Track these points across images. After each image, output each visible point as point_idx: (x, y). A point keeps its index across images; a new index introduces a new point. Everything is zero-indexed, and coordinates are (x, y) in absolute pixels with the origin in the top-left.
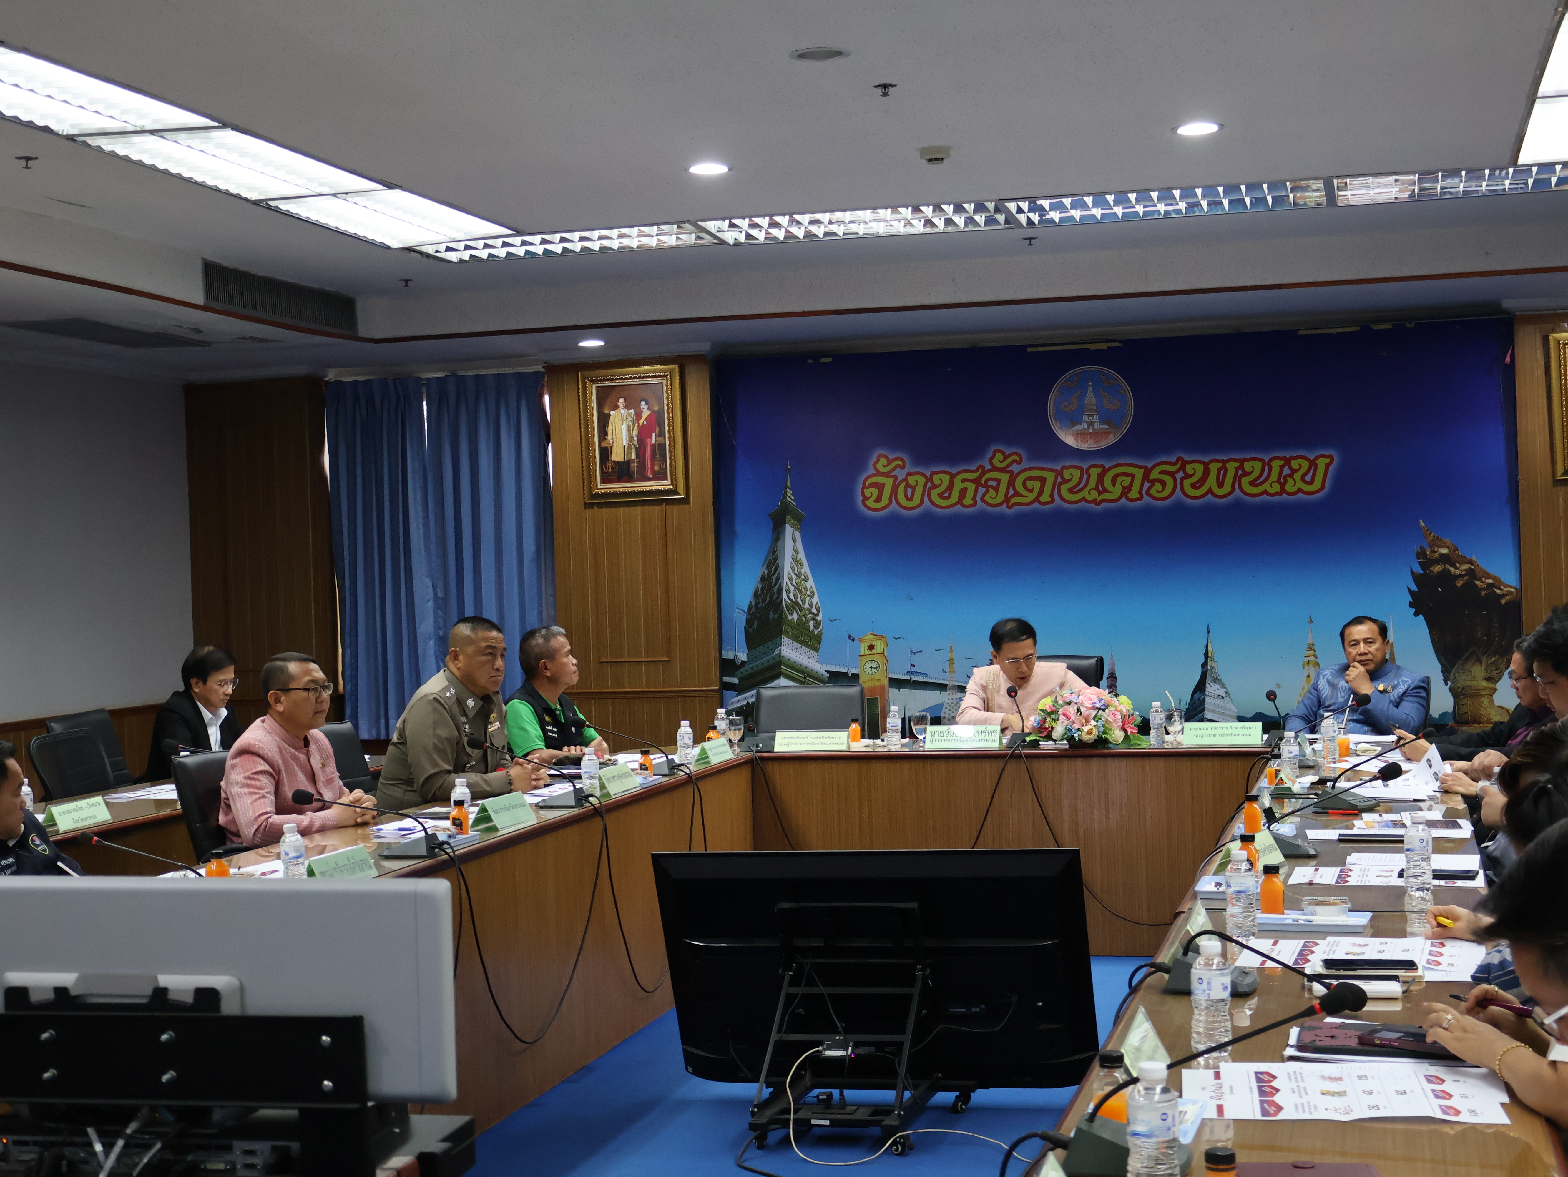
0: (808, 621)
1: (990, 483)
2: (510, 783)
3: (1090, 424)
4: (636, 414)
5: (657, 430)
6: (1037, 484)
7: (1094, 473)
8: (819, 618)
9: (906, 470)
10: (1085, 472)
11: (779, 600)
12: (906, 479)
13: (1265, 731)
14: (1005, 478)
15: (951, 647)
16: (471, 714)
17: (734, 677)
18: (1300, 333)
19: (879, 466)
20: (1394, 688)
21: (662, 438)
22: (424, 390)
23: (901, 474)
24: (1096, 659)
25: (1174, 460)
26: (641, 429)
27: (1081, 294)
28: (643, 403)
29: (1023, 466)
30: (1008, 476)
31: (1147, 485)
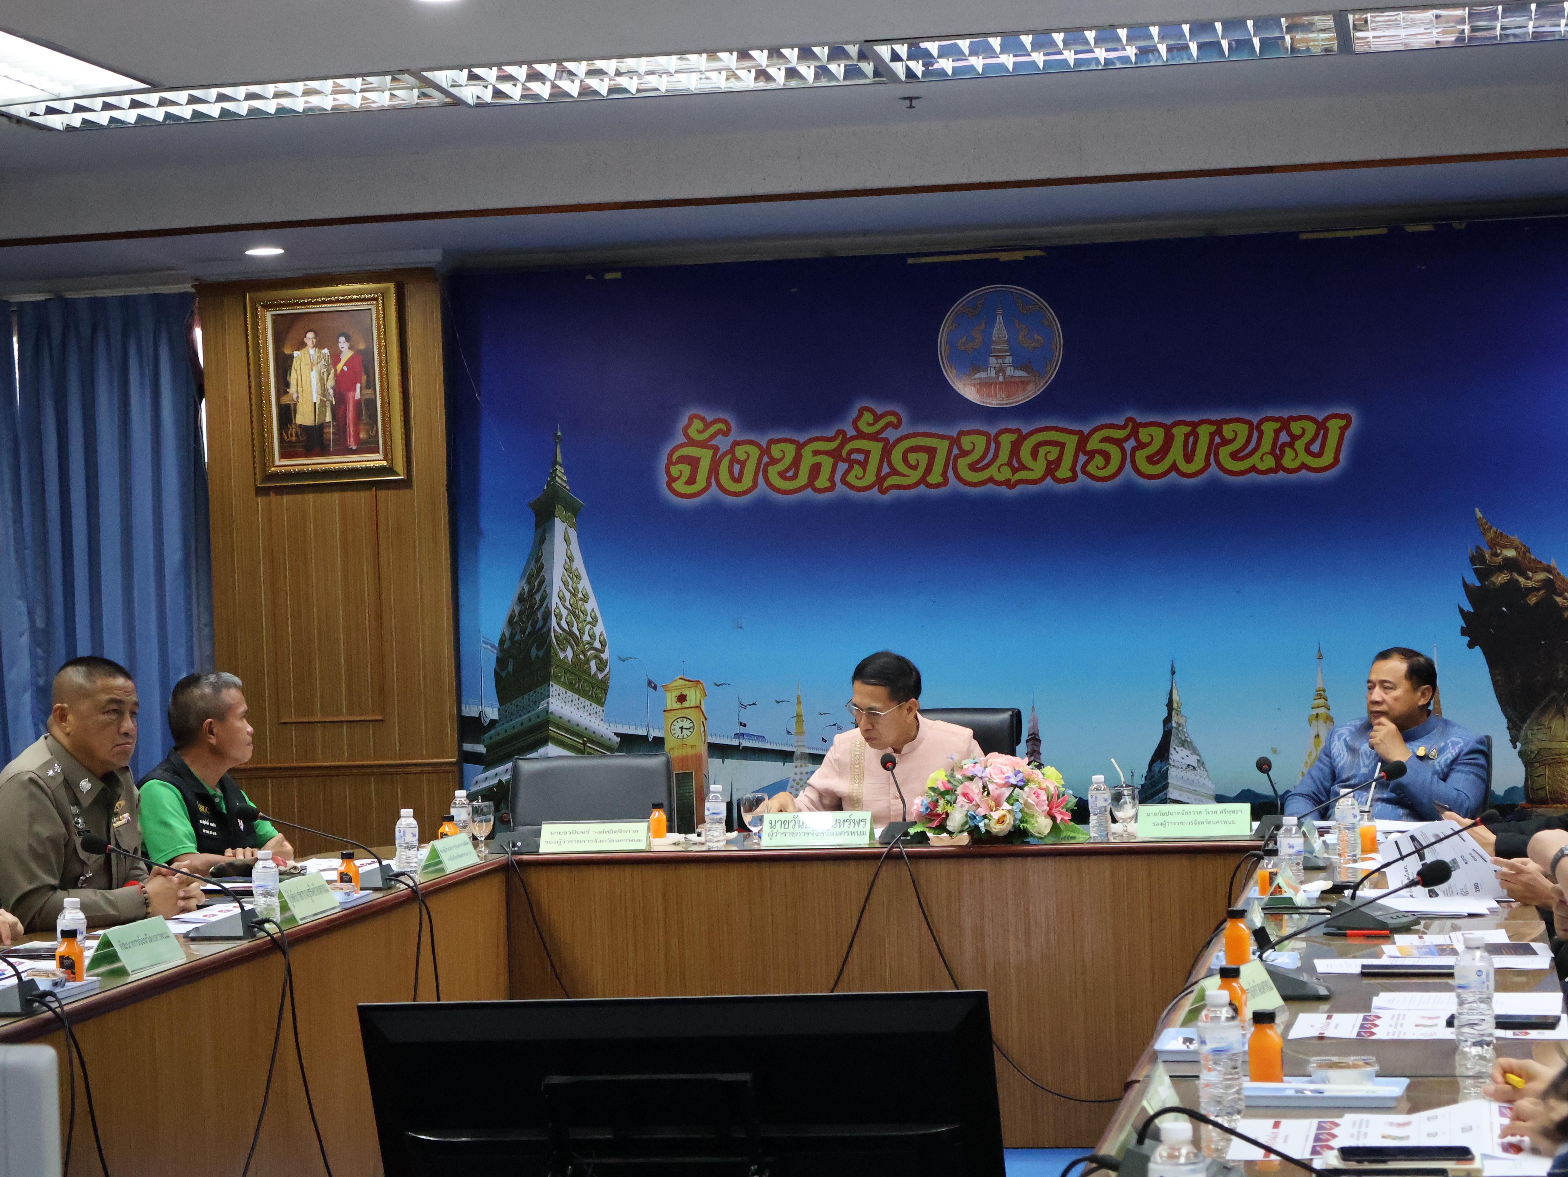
0: (588, 661)
1: (854, 456)
2: (146, 903)
3: (1001, 370)
4: (331, 355)
5: (364, 379)
6: (923, 458)
7: (1007, 440)
8: (604, 656)
10: (993, 440)
11: (545, 630)
12: (731, 451)
13: (1255, 816)
14: (875, 448)
15: (799, 697)
16: (86, 802)
17: (478, 743)
18: (1304, 236)
19: (693, 433)
20: (1440, 752)
21: (370, 391)
22: (14, 320)
24: (1010, 713)
25: (1121, 421)
26: (340, 379)
27: (984, 179)
28: (342, 339)
30: (880, 445)
31: (1082, 458)
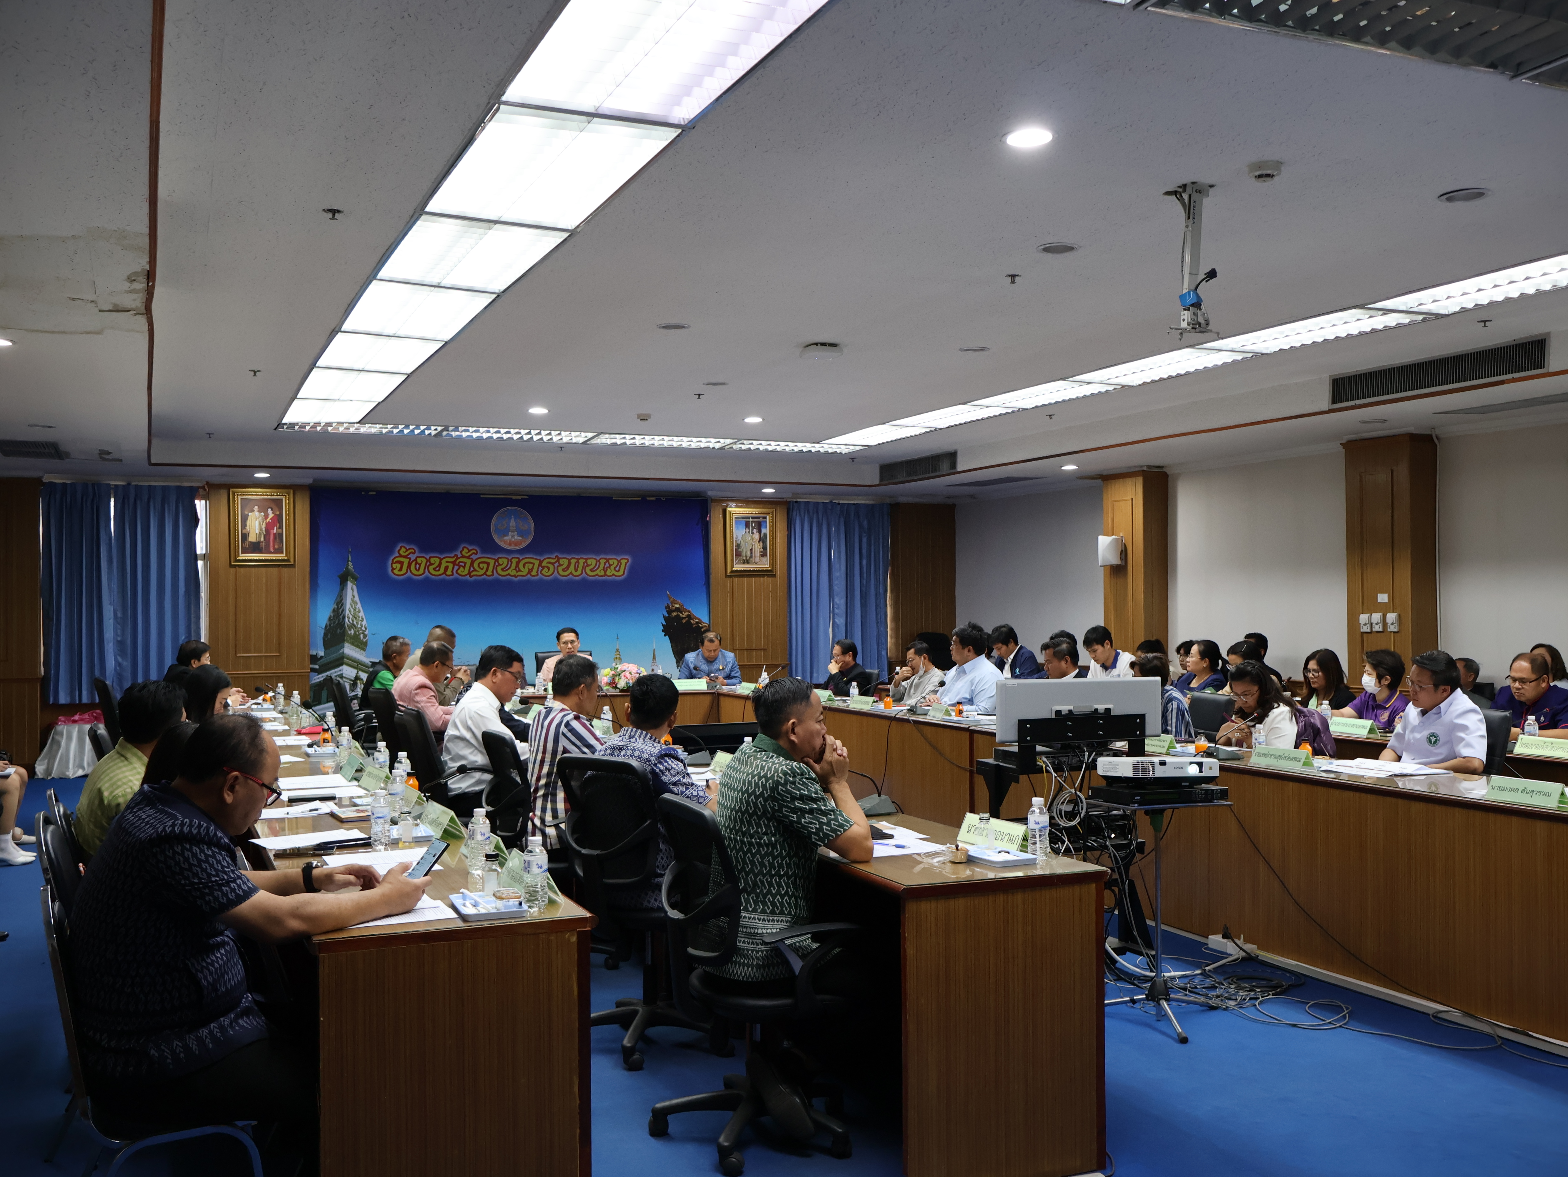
0: (359, 634)
1: (461, 564)
3: (513, 536)
4: (265, 516)
5: (278, 525)
6: (485, 566)
7: (514, 561)
8: (366, 633)
9: (416, 555)
10: (510, 561)
11: (343, 623)
12: (416, 560)
14: (468, 562)
17: (316, 664)
18: (614, 499)
19: (401, 552)
22: (112, 492)
23: (413, 557)
25: (554, 557)
26: (267, 524)
28: (270, 510)
29: (478, 556)
30: (470, 560)
31: (540, 568)
